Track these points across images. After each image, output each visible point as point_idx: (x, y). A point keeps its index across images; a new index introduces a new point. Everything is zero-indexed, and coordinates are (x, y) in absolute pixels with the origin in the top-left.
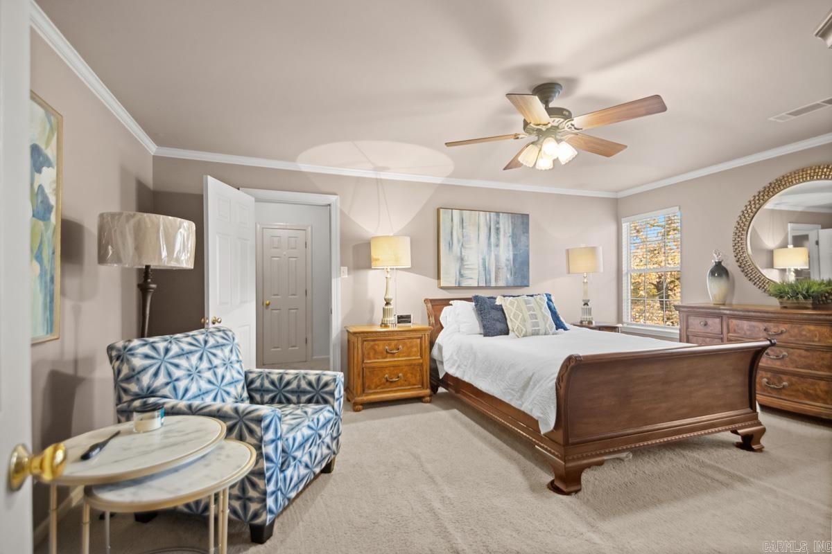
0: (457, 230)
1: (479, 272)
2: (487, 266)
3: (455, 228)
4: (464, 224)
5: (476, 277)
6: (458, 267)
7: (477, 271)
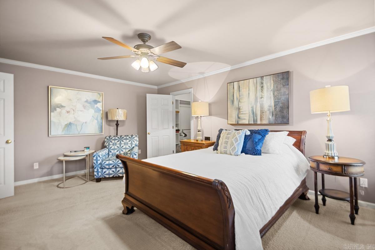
0: (236, 93)
1: (249, 115)
2: (254, 111)
3: (235, 92)
4: (240, 89)
5: (247, 118)
6: (237, 113)
7: (248, 115)
